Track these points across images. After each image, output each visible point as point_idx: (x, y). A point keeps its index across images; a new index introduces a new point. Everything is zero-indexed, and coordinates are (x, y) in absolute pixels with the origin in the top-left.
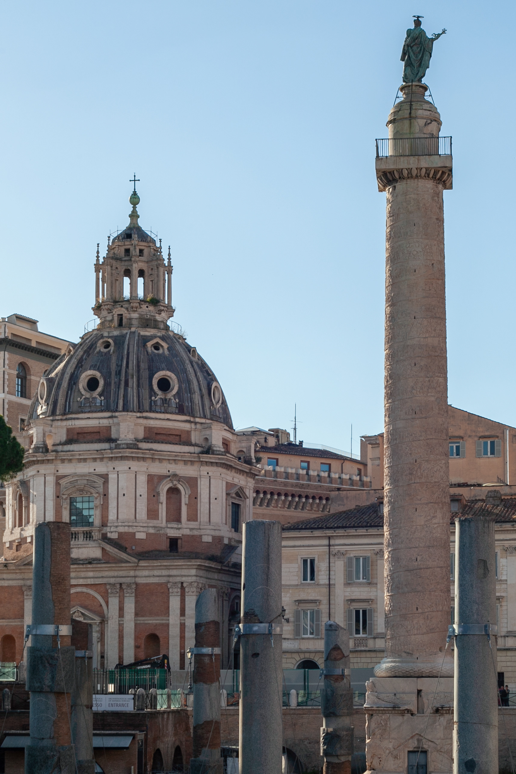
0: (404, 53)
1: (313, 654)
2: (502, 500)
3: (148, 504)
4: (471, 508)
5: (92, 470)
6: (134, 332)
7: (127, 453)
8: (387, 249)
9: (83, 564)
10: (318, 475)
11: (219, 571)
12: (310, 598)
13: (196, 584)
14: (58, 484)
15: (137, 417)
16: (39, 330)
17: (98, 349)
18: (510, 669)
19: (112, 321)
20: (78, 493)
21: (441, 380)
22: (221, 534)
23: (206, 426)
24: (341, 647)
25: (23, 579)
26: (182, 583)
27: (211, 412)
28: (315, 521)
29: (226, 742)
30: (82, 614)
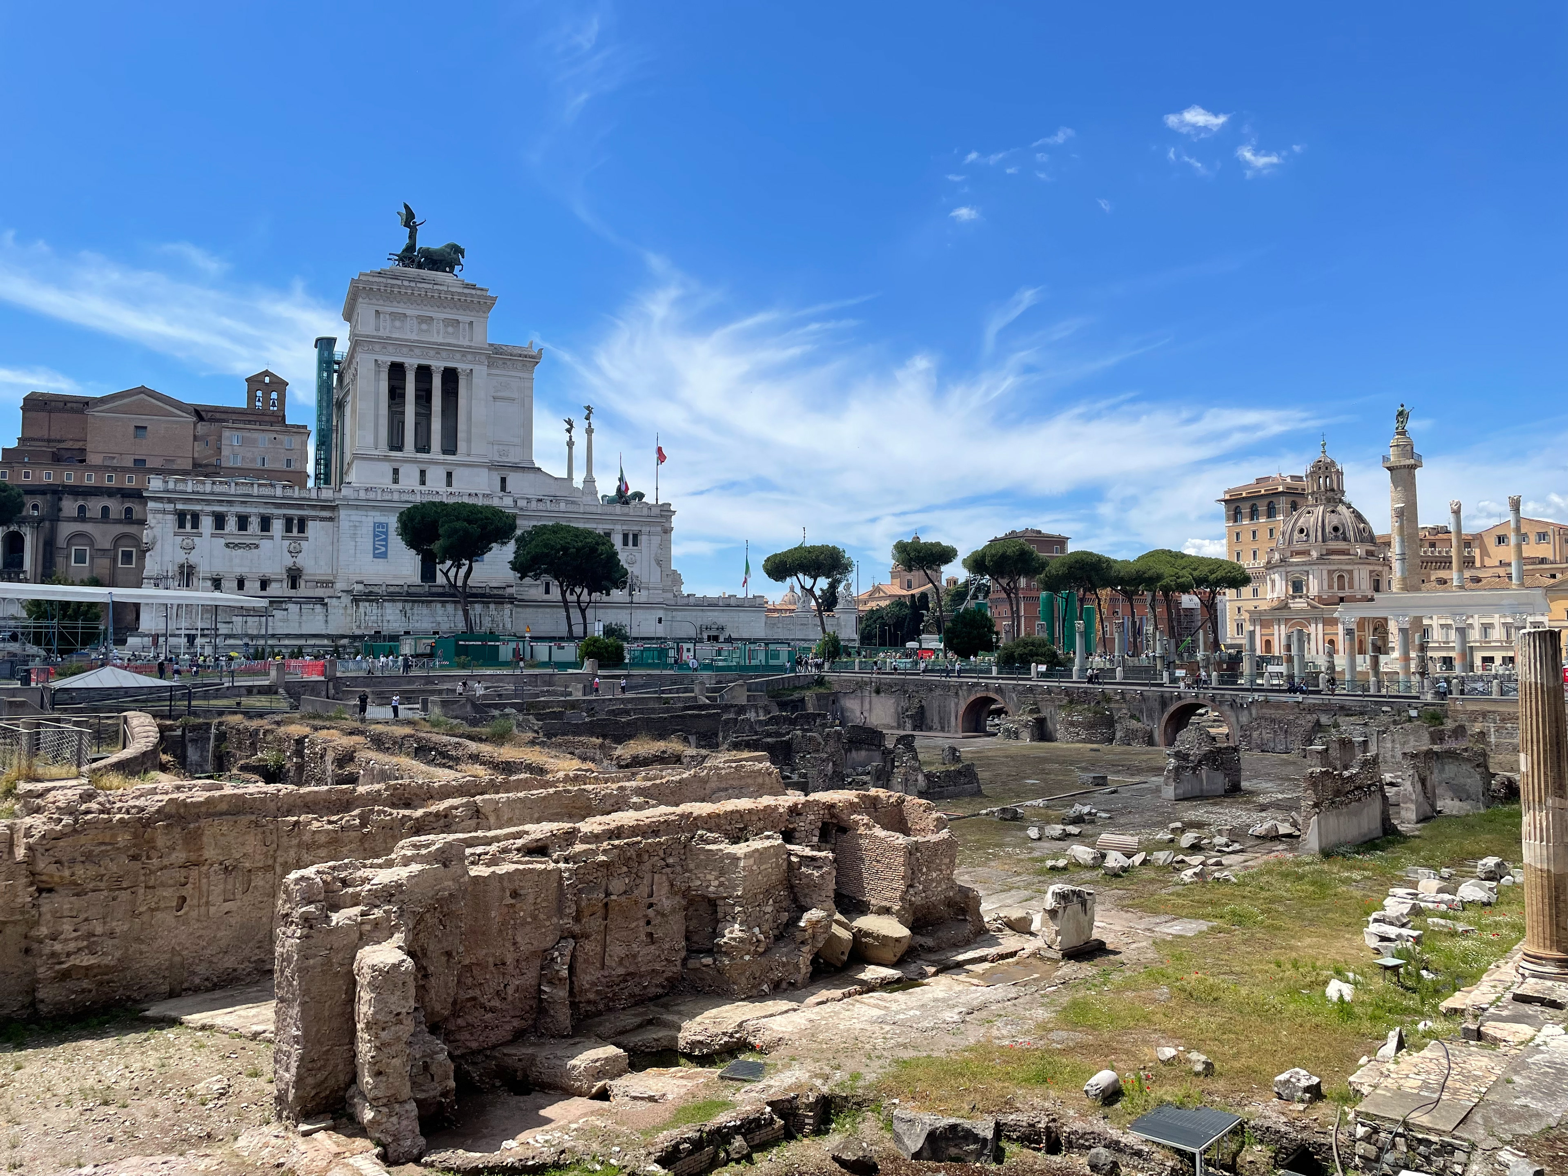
3: (1328, 582)
5: (1302, 569)
7: (1317, 561)
14: (1287, 575)
15: (1322, 545)
17: (1304, 515)
19: (1313, 500)
20: (1296, 579)
22: (1367, 594)
27: (1361, 539)
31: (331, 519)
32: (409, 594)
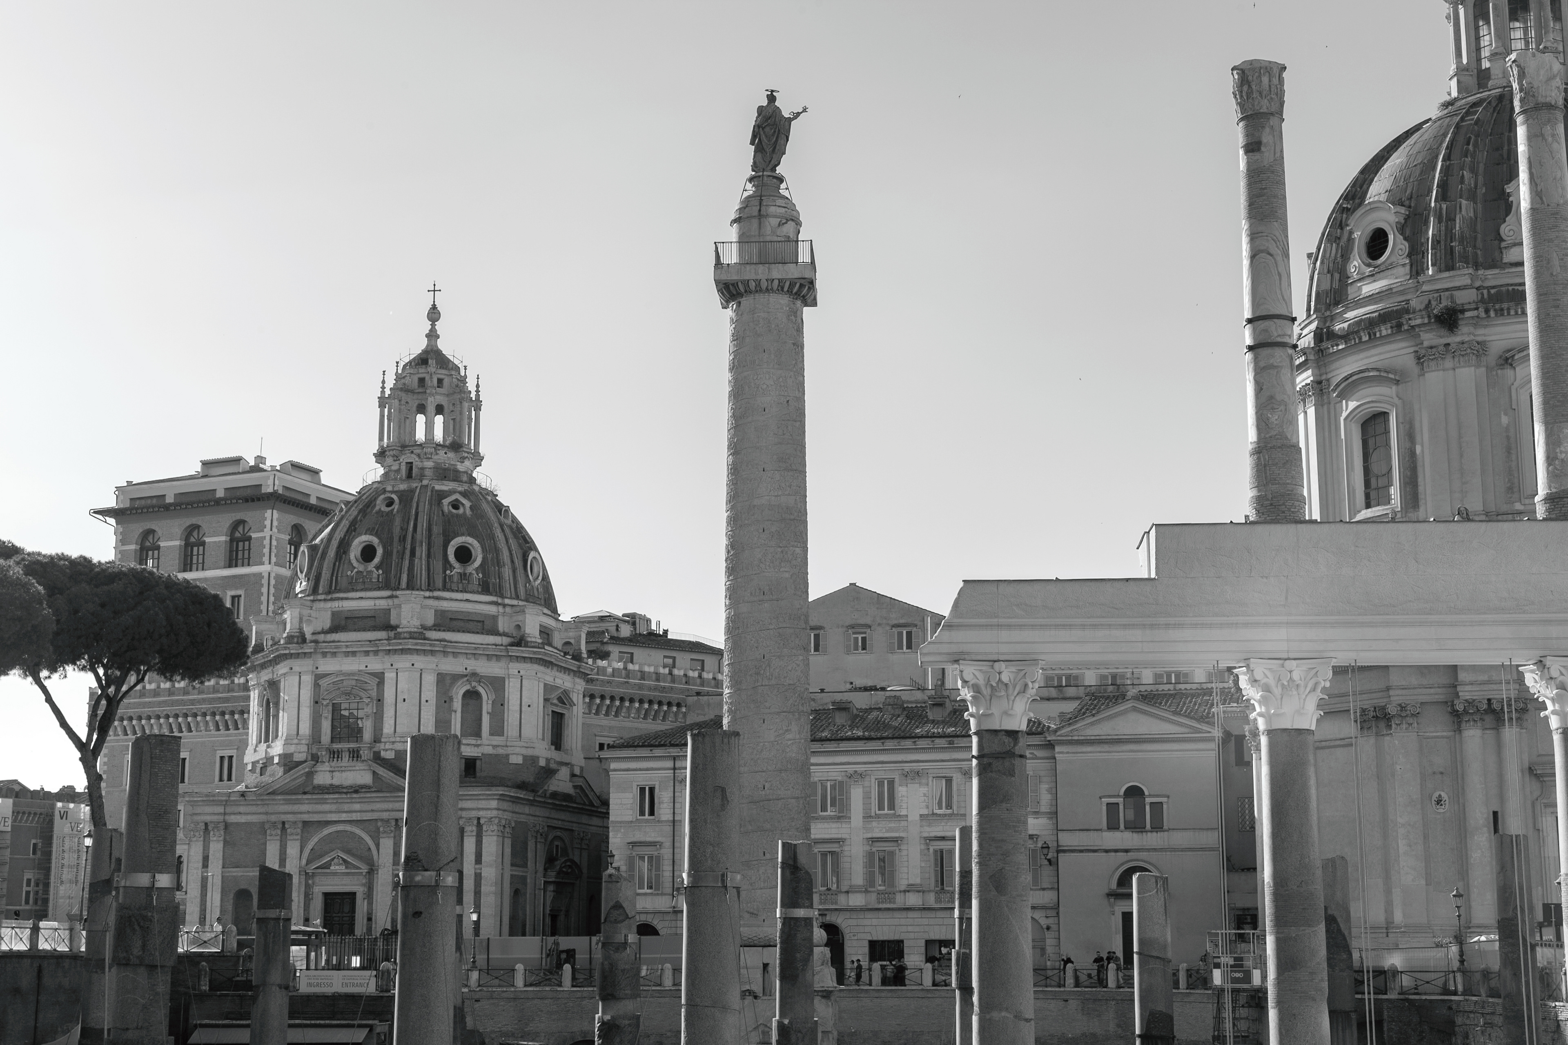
0: (754, 136)
1: (651, 916)
2: (904, 709)
3: (437, 713)
4: (863, 719)
5: (363, 668)
6: (427, 486)
7: (410, 644)
8: (730, 382)
9: (346, 793)
10: (685, 675)
11: (531, 803)
12: (648, 839)
13: (497, 821)
14: (316, 685)
15: (425, 597)
16: (323, 482)
17: (377, 508)
18: (912, 936)
19: (398, 471)
20: (343, 697)
21: (798, 550)
22: (536, 752)
23: (518, 609)
24: (624, 905)
25: (266, 813)
26: (479, 819)
27: (526, 591)
28: (657, 735)
29: (522, 1037)
30: (344, 860)
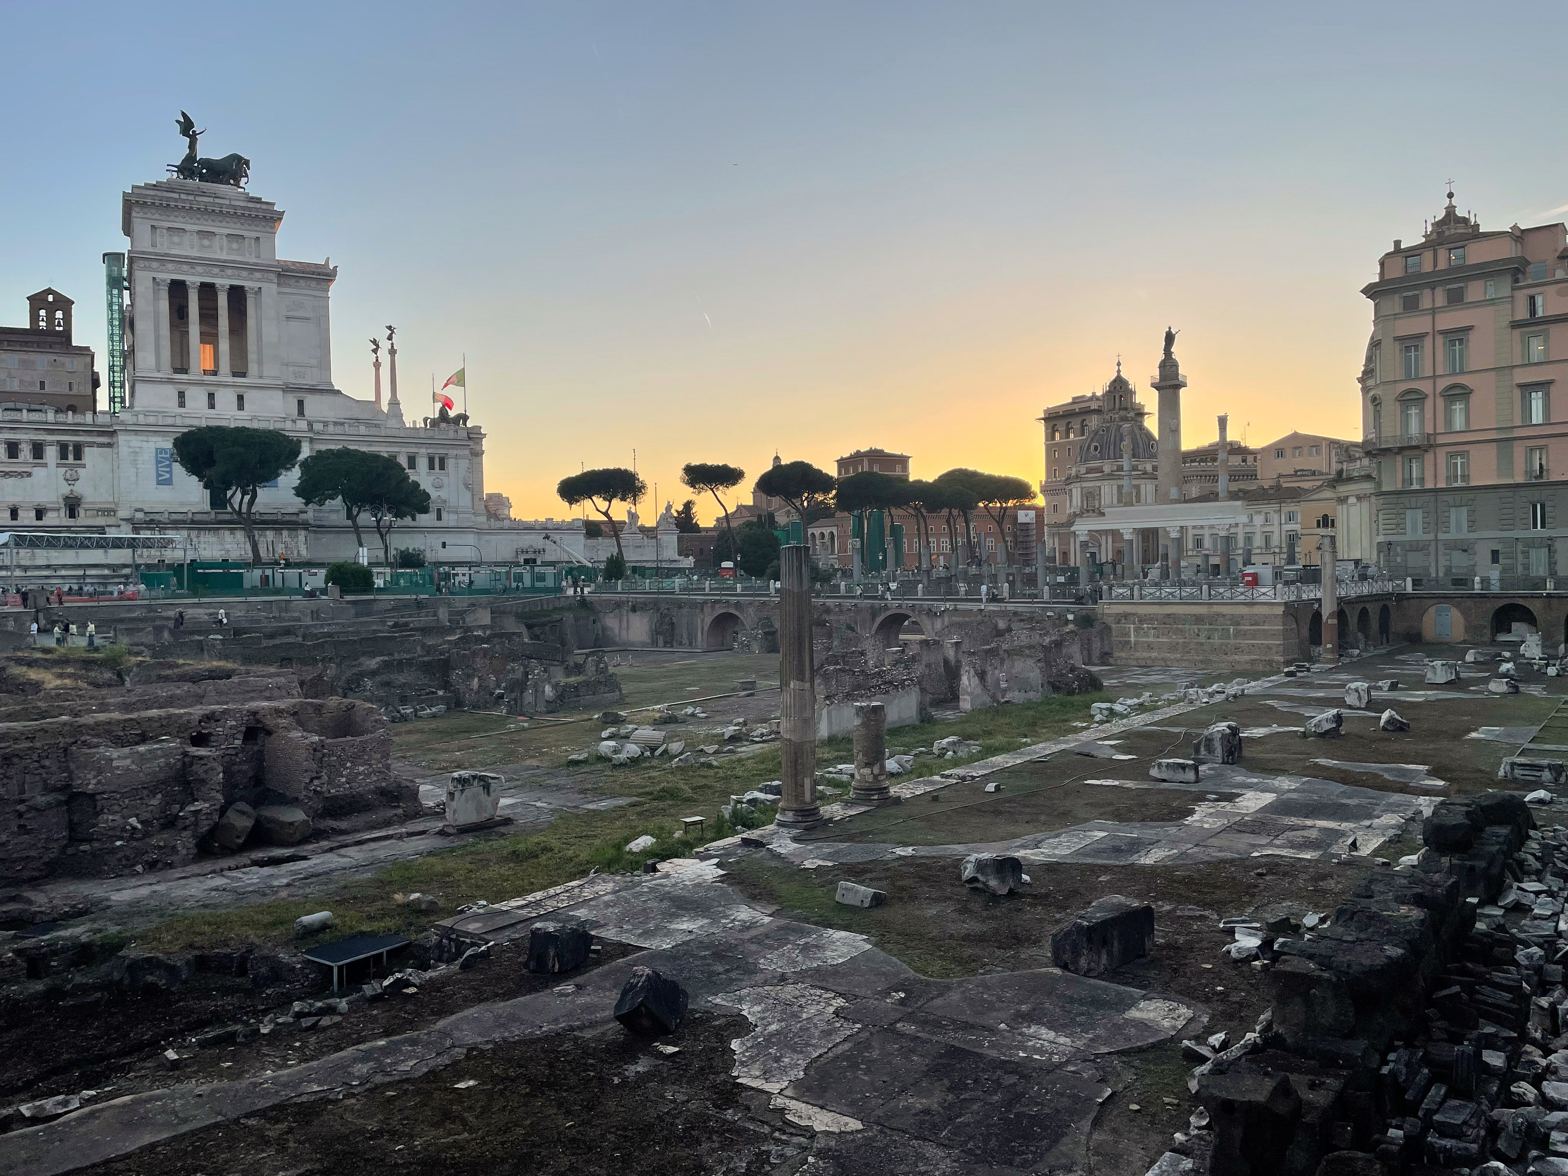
3: (1118, 498)
5: (1095, 485)
6: (1115, 424)
7: (1108, 476)
14: (1082, 491)
15: (1113, 462)
31: (110, 445)
32: (193, 522)
